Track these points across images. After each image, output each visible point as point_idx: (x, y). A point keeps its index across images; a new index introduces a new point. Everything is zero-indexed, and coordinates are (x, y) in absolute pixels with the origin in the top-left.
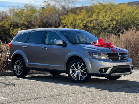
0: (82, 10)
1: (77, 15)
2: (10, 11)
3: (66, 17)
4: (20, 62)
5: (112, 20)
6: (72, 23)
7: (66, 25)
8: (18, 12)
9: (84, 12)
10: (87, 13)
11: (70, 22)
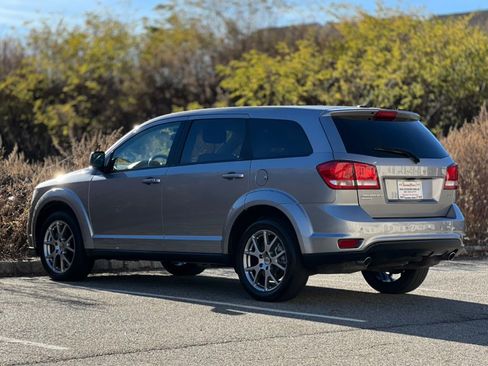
0: (298, 42)
1: (279, 58)
2: (31, 41)
3: (238, 68)
5: (409, 80)
6: (261, 88)
7: (239, 97)
8: (60, 41)
9: (305, 50)
10: (316, 54)
11: (255, 87)
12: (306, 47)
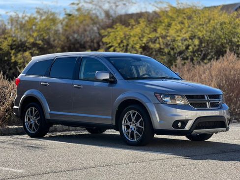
0: (139, 20)
1: (130, 27)
2: (10, 21)
3: (111, 32)
4: (35, 111)
5: (192, 38)
6: (122, 42)
7: (111, 46)
8: (24, 22)
9: (143, 23)
10: (148, 25)
11: (119, 41)
12: (143, 22)
